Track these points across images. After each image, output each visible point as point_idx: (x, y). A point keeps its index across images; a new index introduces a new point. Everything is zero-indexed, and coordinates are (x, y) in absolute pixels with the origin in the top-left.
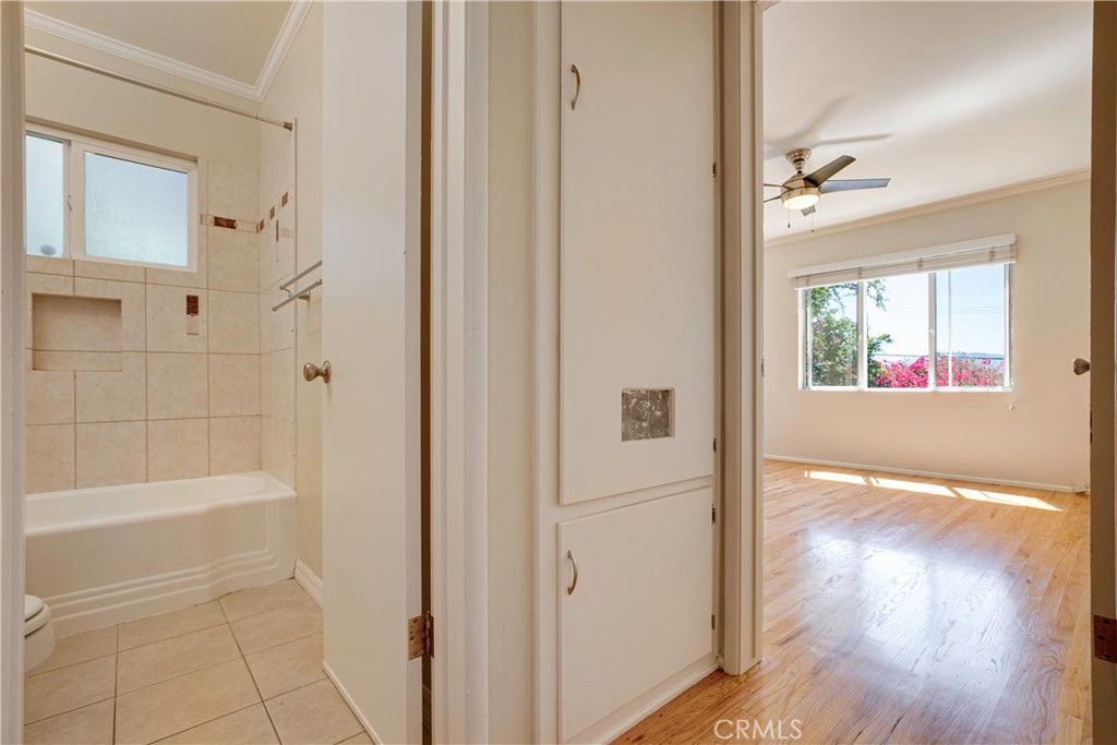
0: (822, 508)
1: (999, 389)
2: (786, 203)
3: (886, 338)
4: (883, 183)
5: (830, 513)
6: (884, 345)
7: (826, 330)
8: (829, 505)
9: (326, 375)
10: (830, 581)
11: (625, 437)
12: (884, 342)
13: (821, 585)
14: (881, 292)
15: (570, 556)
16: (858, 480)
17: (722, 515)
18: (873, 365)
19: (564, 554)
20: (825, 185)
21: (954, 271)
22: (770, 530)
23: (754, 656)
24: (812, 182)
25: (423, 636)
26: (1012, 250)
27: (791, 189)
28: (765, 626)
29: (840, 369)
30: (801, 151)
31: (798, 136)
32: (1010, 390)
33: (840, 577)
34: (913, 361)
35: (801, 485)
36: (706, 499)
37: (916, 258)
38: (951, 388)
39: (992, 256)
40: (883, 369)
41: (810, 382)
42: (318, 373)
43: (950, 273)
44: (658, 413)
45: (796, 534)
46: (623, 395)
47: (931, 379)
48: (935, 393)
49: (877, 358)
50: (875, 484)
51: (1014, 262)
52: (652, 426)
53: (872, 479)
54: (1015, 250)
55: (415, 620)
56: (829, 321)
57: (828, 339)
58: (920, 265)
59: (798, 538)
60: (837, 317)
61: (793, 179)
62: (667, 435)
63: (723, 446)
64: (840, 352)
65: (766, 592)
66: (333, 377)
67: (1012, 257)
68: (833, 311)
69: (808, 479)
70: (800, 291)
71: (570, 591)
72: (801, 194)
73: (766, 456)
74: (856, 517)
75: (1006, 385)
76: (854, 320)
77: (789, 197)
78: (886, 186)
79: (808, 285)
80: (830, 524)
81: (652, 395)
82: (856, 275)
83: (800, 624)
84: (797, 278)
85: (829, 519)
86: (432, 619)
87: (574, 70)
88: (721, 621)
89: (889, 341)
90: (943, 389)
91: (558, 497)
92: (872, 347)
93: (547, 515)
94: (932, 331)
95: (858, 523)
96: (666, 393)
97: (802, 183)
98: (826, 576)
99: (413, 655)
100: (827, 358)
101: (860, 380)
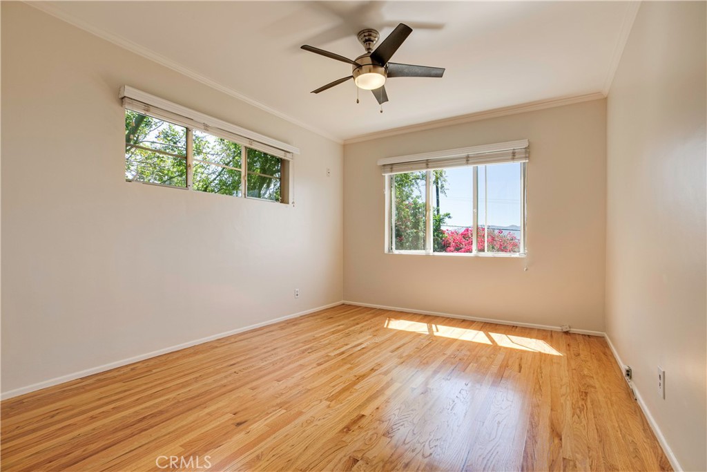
1: (516, 255)
2: (357, 80)
3: (448, 215)
4: (439, 73)
6: (446, 220)
7: (413, 209)
12: (447, 218)
14: (443, 183)
21: (489, 166)
26: (526, 152)
32: (524, 256)
34: (462, 230)
37: (464, 155)
38: (487, 254)
39: (514, 156)
40: (446, 235)
41: (393, 247)
43: (486, 167)
47: (474, 247)
48: (477, 258)
49: (443, 227)
51: (527, 161)
53: (433, 326)
54: (528, 152)
56: (415, 204)
58: (467, 160)
60: (419, 201)
61: (363, 56)
67: (526, 158)
68: (418, 197)
70: (387, 176)
72: (370, 72)
75: (521, 253)
77: (358, 74)
78: (441, 76)
79: (391, 171)
84: (384, 165)
89: (450, 217)
90: (482, 254)
92: (439, 222)
94: (475, 210)
97: (369, 60)
101: (427, 246)
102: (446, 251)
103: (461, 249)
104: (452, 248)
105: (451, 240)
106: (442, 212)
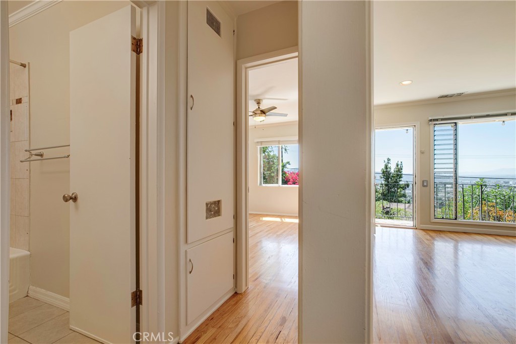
0: (266, 232)
2: (255, 118)
3: (288, 163)
4: (286, 115)
5: (270, 233)
6: (288, 165)
7: (268, 159)
8: (268, 231)
9: (75, 199)
10: (269, 258)
11: (207, 218)
13: (266, 260)
15: (190, 261)
16: (278, 220)
17: (236, 241)
18: (284, 173)
19: (188, 260)
20: (267, 114)
22: (251, 242)
23: (246, 286)
24: (263, 112)
25: (137, 298)
27: (256, 114)
28: (250, 276)
29: (273, 174)
30: (259, 100)
31: (258, 95)
33: (272, 256)
35: (260, 223)
36: (231, 236)
40: (287, 175)
41: (262, 183)
42: (71, 198)
44: (216, 208)
45: (258, 243)
46: (206, 204)
49: (286, 170)
50: (284, 221)
52: (214, 213)
53: (283, 219)
55: (133, 293)
56: (269, 155)
57: (269, 163)
59: (259, 244)
60: (272, 154)
61: (256, 110)
62: (219, 215)
63: (236, 217)
64: (273, 168)
65: (250, 265)
66: (79, 200)
68: (270, 152)
69: (262, 221)
70: (259, 147)
71: (190, 272)
72: (259, 116)
73: (250, 212)
74: (278, 234)
76: (277, 155)
77: (255, 116)
78: (286, 116)
79: (261, 145)
80: (269, 238)
81: (215, 203)
82: (278, 143)
83: (261, 273)
84: (258, 142)
85: (269, 236)
86: (141, 292)
87: (192, 96)
88: (236, 276)
91: (186, 242)
92: (284, 166)
93: (183, 247)
95: (278, 236)
96: (219, 202)
97: (260, 112)
98: (268, 257)
99: (133, 306)
100: (268, 170)
101: (279, 182)
102: (287, 184)
103: (296, 183)
104: (291, 183)
105: (290, 178)
106: (285, 161)
